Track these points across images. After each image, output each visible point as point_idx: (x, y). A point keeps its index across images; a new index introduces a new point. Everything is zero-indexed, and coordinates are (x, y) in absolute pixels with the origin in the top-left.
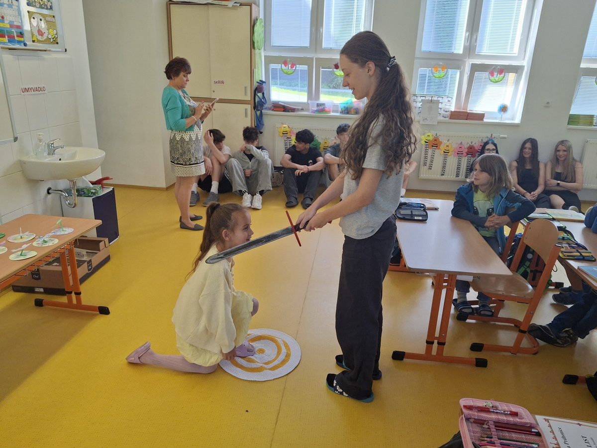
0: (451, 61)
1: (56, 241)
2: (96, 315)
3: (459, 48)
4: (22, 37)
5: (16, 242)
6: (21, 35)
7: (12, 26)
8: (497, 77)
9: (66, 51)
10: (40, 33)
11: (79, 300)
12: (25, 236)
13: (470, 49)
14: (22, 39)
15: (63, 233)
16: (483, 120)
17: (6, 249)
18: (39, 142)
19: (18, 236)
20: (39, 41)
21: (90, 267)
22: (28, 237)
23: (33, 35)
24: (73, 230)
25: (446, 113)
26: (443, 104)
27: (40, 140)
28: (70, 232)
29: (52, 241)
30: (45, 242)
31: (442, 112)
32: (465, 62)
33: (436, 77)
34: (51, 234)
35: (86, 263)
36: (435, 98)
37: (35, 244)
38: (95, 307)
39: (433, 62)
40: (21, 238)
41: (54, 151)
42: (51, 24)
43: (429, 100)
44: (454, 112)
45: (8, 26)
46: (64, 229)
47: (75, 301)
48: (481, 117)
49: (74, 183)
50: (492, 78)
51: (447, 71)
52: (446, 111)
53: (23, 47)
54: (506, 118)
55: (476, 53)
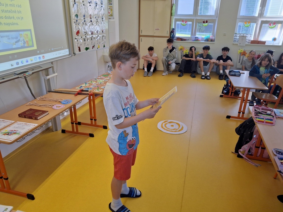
0: (253, 20)
3: (256, 14)
8: (272, 26)
9: (114, 18)
10: (109, 13)
13: (261, 14)
26: (248, 37)
31: (247, 41)
32: (259, 20)
33: (246, 26)
36: (245, 35)
39: (245, 20)
42: (111, 10)
43: (242, 36)
44: (253, 40)
48: (264, 43)
50: (270, 26)
52: (249, 40)
54: (276, 43)
55: (264, 16)
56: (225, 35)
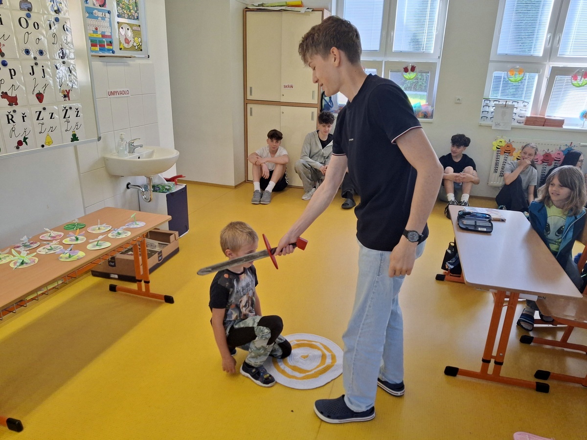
0: (529, 64)
1: (129, 234)
2: (161, 303)
3: (539, 51)
4: (112, 46)
5: (94, 232)
6: (111, 43)
7: (104, 36)
8: (580, 81)
9: (149, 57)
10: (127, 41)
11: (147, 288)
12: (102, 228)
13: (551, 51)
14: (111, 47)
15: (135, 226)
16: (562, 127)
17: (85, 239)
18: (120, 141)
19: (96, 227)
20: (126, 49)
21: (160, 258)
22: (104, 228)
23: (120, 43)
24: (145, 224)
25: (521, 118)
26: (518, 109)
27: (122, 140)
28: (142, 226)
29: (125, 233)
30: (119, 234)
31: (516, 117)
32: (545, 65)
33: (512, 81)
34: (124, 227)
35: (157, 254)
36: (510, 103)
37: (110, 235)
38: (162, 296)
39: (509, 66)
40: (99, 229)
41: (134, 150)
42: (137, 33)
43: (502, 104)
44: (530, 117)
45: (100, 36)
46: (137, 223)
47: (144, 289)
48: (560, 123)
49: (150, 180)
50: (575, 82)
51: (524, 75)
53: (112, 55)
55: (558, 56)
56: (458, 102)
